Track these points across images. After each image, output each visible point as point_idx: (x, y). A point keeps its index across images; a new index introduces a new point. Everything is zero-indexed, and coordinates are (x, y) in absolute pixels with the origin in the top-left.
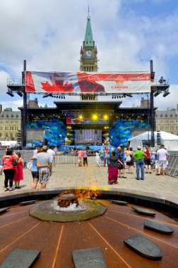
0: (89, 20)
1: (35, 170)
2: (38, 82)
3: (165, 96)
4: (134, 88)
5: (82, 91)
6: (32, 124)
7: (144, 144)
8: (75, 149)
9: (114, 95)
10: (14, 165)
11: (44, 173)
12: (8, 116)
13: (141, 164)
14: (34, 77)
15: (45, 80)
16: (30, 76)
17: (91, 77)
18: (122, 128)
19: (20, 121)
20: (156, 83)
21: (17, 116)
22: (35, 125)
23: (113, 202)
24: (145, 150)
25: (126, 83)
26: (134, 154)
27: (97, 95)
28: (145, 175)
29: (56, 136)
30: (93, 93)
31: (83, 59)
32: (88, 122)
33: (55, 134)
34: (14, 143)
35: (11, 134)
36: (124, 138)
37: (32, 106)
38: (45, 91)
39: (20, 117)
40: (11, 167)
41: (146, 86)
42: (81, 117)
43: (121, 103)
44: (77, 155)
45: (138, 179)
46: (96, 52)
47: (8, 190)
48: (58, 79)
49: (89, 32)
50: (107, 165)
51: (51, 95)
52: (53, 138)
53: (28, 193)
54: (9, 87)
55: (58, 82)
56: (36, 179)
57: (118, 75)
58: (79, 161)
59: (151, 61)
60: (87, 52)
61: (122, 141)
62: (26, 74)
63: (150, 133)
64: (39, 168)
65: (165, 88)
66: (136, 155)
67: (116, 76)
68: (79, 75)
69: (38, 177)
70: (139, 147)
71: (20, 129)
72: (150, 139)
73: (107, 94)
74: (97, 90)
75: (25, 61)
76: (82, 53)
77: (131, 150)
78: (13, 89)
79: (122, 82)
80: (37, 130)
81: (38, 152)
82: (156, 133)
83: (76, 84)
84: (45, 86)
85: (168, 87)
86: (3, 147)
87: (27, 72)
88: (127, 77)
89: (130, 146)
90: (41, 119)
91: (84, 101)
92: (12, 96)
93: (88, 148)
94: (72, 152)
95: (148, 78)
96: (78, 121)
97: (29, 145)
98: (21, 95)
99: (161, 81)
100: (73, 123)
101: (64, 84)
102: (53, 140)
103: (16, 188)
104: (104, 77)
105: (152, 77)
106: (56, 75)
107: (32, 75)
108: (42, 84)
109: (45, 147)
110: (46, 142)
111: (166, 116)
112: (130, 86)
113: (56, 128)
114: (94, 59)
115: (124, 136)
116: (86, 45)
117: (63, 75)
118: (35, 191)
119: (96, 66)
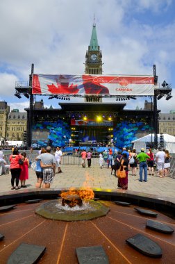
0: (94, 27)
1: (39, 170)
2: (44, 84)
3: (167, 99)
4: (138, 91)
5: (87, 93)
6: (38, 125)
7: (147, 146)
8: (78, 151)
9: (119, 97)
10: (20, 165)
11: (48, 174)
12: (14, 117)
13: (143, 166)
14: (41, 80)
15: (51, 82)
16: (37, 79)
17: (96, 80)
18: (126, 130)
19: (26, 122)
20: (159, 86)
21: (23, 117)
22: (40, 126)
23: (116, 204)
24: (149, 152)
25: (130, 86)
26: (138, 156)
27: (101, 97)
28: (148, 177)
29: (60, 137)
30: (97, 95)
31: (89, 63)
32: (92, 123)
33: (60, 134)
34: (20, 143)
35: (18, 135)
36: (127, 140)
37: (37, 108)
38: (50, 93)
39: (26, 118)
40: (17, 166)
41: (149, 89)
42: (85, 119)
43: (125, 105)
44: (81, 156)
45: (141, 180)
46: (101, 56)
47: (14, 188)
48: (63, 81)
49: (94, 38)
50: (110, 166)
51: (56, 97)
52: (57, 139)
53: (33, 192)
54: (17, 89)
55: (63, 85)
56: (40, 179)
57: (123, 78)
58: (83, 162)
59: (154, 66)
60: (92, 56)
61: (126, 143)
62: (33, 77)
63: (153, 135)
64: (43, 168)
65: (168, 92)
66: (140, 158)
67: (120, 79)
68: (84, 77)
69: (42, 177)
70: (143, 149)
71: (25, 129)
72: (153, 141)
73: (111, 96)
74: (102, 92)
75: (33, 65)
76: (87, 56)
77: (134, 151)
78: (20, 91)
79: (126, 84)
80: (42, 131)
81: (42, 153)
82: (159, 135)
83: (81, 87)
84: (51, 88)
85: (170, 91)
86: (10, 147)
87: (35, 75)
88: (131, 80)
89: (134, 148)
90: (46, 120)
91: (89, 102)
92: (19, 97)
93: (92, 149)
94: (76, 154)
95: (151, 81)
96: (82, 122)
97: (34, 145)
98: (28, 97)
99: (164, 85)
100: (77, 124)
101: (70, 85)
102: (57, 141)
103: (22, 186)
104: (108, 79)
105: (155, 80)
106: (61, 77)
107: (39, 78)
108: (48, 86)
109: (49, 148)
110: (50, 143)
111: (169, 119)
112: (134, 89)
113: (60, 129)
114: (99, 63)
115: (128, 138)
116: (91, 49)
117: (69, 77)
118: (39, 190)
119: (101, 70)
